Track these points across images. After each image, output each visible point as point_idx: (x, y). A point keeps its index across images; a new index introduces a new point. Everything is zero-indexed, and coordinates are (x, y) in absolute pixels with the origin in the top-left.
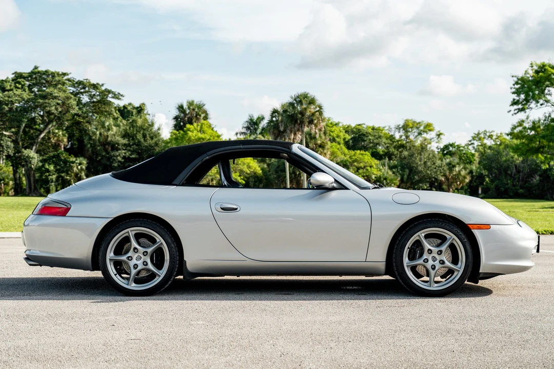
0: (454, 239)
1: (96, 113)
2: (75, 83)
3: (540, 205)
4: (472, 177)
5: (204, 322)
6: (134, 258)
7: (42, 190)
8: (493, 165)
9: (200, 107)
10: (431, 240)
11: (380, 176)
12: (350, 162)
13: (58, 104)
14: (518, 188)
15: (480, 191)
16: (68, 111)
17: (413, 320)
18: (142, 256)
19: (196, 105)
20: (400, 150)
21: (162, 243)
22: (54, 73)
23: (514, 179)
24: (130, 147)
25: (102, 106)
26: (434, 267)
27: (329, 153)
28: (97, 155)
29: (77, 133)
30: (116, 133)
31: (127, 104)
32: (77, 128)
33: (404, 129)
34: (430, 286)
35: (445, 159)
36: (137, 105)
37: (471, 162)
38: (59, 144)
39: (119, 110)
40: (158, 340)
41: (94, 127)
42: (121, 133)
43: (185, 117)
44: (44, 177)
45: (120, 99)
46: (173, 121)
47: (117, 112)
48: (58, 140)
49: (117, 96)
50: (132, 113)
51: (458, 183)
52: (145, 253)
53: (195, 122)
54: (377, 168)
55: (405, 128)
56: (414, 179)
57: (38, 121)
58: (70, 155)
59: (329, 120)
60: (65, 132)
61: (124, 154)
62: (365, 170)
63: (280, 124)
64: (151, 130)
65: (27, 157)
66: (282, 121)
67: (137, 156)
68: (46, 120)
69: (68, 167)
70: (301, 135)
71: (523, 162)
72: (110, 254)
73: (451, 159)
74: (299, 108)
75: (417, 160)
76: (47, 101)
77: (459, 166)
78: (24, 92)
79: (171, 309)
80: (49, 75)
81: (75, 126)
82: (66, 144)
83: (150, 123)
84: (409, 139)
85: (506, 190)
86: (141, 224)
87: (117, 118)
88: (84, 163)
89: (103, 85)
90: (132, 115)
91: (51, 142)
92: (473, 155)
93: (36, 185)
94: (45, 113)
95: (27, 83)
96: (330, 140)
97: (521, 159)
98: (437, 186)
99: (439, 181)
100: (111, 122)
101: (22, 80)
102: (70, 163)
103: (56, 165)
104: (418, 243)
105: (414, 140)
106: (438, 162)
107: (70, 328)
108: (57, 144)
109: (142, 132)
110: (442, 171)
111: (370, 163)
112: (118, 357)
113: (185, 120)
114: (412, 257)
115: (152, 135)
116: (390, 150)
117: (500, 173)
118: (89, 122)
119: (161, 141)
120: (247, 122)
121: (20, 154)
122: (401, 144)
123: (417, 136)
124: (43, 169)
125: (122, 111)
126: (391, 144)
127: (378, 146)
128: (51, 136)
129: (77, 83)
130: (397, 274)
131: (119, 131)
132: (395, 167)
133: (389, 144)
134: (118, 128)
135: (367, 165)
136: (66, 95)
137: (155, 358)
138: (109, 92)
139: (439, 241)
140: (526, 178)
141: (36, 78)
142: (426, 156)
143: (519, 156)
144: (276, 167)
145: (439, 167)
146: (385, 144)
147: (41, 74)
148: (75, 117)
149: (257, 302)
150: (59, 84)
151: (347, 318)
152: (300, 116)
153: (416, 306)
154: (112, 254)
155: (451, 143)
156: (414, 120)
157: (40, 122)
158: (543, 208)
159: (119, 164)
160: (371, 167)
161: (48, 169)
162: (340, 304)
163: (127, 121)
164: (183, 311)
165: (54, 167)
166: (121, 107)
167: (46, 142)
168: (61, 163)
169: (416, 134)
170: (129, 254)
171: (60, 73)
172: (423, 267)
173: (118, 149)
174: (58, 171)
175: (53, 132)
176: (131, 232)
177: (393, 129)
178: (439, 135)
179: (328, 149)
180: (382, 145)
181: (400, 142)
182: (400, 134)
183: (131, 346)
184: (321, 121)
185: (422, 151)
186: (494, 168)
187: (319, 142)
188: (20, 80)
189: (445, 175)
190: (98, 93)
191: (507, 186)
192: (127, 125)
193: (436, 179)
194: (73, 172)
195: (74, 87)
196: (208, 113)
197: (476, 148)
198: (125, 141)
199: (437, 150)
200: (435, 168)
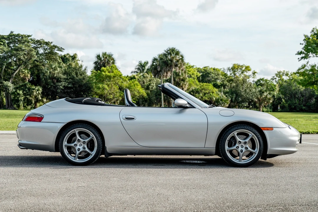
0: (253, 135)
1: (47, 59)
2: (35, 41)
3: (314, 116)
4: (274, 99)
5: (117, 179)
6: (78, 145)
7: (15, 106)
8: (287, 92)
9: (110, 56)
10: (241, 136)
11: (218, 98)
12: (200, 90)
13: (25, 54)
14: (302, 106)
15: (279, 108)
16: (31, 59)
17: (228, 179)
18: (82, 144)
19: (108, 55)
20: (231, 82)
21: (93, 137)
22: (23, 36)
23: (300, 100)
24: (68, 80)
25: (51, 55)
26: (242, 151)
27: (187, 84)
28: (48, 85)
29: (36, 72)
30: (59, 71)
31: (66, 54)
32: (36, 69)
33: (232, 70)
34: (240, 162)
35: (258, 88)
36: (72, 55)
37: (273, 90)
38: (25, 78)
39: (62, 58)
40: (94, 187)
41: (47, 68)
42: (63, 71)
43: (101, 62)
44: (16, 98)
45: (62, 51)
46: (94, 64)
47: (60, 59)
48: (25, 76)
49: (60, 49)
50: (69, 59)
51: (266, 103)
52: (84, 142)
53: (107, 65)
54: (216, 94)
55: (234, 69)
56: (239, 100)
57: (13, 64)
58: (32, 85)
59: (187, 64)
60: (29, 71)
61: (64, 85)
62: (209, 95)
63: (158, 67)
64: (80, 70)
65: (6, 86)
66: (159, 65)
67: (72, 86)
68: (18, 64)
69: (31, 92)
70: (170, 73)
71: (305, 90)
72: (65, 143)
73: (262, 88)
74: (169, 57)
75: (241, 89)
76: (18, 52)
77: (266, 92)
78: (5, 47)
79: (99, 172)
80: (20, 37)
81: (35, 68)
82: (30, 78)
83: (80, 66)
84: (236, 76)
85: (295, 107)
86: (82, 126)
87: (60, 63)
88: (40, 90)
89: (52, 43)
90: (69, 61)
91: (21, 77)
92: (275, 86)
93: (12, 103)
94: (17, 60)
95: (7, 41)
96: (188, 77)
97: (304, 88)
98: (253, 104)
99: (254, 102)
100: (57, 65)
101: (4, 40)
102: (32, 89)
103: (24, 90)
104: (233, 138)
105: (239, 76)
106: (254, 90)
107: (47, 181)
108: (24, 78)
109: (75, 71)
110: (256, 95)
111: (212, 90)
112: (74, 194)
113: (101, 64)
114: (230, 145)
115: (81, 73)
116: (225, 82)
117: (291, 97)
118: (43, 65)
119: (86, 76)
120: (138, 65)
121: (2, 84)
122: (231, 79)
123: (240, 74)
124: (16, 93)
125: (63, 58)
126: (225, 79)
127: (217, 80)
128: (21, 73)
129: (36, 41)
130: (221, 154)
131: (61, 70)
132: (227, 93)
133: (224, 78)
134: (60, 69)
135: (210, 91)
136: (30, 49)
137: (93, 195)
138: (55, 47)
139: (245, 137)
140: (307, 100)
141: (12, 39)
142: (246, 86)
143: (303, 86)
144: (155, 92)
145: (254, 93)
146: (222, 79)
147: (15, 36)
148: (35, 62)
149: (145, 169)
150: (25, 42)
151: (194, 177)
152: (170, 62)
153: (231, 172)
154: (66, 143)
155: (261, 78)
156: (238, 64)
157: (14, 65)
158: (315, 118)
159: (61, 90)
160: (213, 93)
161: (19, 93)
162: (190, 170)
163: (66, 64)
164: (105, 173)
165: (23, 92)
166: (62, 56)
167: (18, 77)
168: (27, 90)
169: (240, 73)
170: (75, 143)
171: (26, 36)
172: (236, 151)
173: (60, 82)
174: (24, 94)
175: (22, 71)
176: (76, 131)
177: (226, 70)
178: (254, 73)
179: (187, 82)
180: (220, 79)
181: (230, 78)
182: (230, 73)
183: (80, 190)
184: (183, 65)
185: (244, 83)
186: (287, 93)
187: (182, 78)
188: (2, 40)
189: (257, 98)
190: (49, 48)
191: (295, 105)
192: (66, 67)
193: (252, 100)
194: (34, 95)
195: (35, 44)
196: (115, 60)
197: (277, 81)
198: (65, 77)
199: (253, 83)
200: (252, 94)
